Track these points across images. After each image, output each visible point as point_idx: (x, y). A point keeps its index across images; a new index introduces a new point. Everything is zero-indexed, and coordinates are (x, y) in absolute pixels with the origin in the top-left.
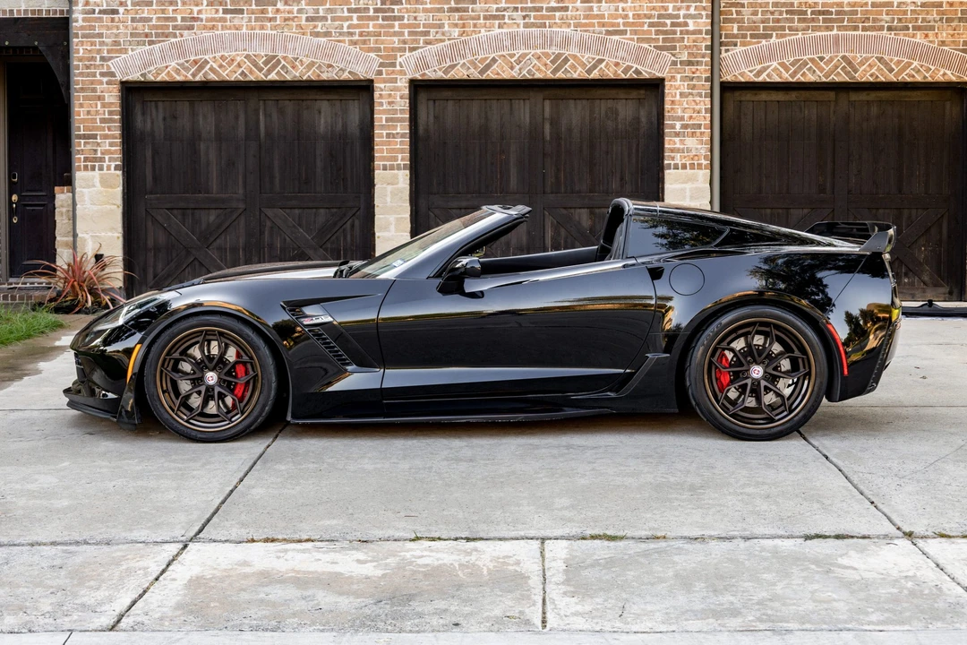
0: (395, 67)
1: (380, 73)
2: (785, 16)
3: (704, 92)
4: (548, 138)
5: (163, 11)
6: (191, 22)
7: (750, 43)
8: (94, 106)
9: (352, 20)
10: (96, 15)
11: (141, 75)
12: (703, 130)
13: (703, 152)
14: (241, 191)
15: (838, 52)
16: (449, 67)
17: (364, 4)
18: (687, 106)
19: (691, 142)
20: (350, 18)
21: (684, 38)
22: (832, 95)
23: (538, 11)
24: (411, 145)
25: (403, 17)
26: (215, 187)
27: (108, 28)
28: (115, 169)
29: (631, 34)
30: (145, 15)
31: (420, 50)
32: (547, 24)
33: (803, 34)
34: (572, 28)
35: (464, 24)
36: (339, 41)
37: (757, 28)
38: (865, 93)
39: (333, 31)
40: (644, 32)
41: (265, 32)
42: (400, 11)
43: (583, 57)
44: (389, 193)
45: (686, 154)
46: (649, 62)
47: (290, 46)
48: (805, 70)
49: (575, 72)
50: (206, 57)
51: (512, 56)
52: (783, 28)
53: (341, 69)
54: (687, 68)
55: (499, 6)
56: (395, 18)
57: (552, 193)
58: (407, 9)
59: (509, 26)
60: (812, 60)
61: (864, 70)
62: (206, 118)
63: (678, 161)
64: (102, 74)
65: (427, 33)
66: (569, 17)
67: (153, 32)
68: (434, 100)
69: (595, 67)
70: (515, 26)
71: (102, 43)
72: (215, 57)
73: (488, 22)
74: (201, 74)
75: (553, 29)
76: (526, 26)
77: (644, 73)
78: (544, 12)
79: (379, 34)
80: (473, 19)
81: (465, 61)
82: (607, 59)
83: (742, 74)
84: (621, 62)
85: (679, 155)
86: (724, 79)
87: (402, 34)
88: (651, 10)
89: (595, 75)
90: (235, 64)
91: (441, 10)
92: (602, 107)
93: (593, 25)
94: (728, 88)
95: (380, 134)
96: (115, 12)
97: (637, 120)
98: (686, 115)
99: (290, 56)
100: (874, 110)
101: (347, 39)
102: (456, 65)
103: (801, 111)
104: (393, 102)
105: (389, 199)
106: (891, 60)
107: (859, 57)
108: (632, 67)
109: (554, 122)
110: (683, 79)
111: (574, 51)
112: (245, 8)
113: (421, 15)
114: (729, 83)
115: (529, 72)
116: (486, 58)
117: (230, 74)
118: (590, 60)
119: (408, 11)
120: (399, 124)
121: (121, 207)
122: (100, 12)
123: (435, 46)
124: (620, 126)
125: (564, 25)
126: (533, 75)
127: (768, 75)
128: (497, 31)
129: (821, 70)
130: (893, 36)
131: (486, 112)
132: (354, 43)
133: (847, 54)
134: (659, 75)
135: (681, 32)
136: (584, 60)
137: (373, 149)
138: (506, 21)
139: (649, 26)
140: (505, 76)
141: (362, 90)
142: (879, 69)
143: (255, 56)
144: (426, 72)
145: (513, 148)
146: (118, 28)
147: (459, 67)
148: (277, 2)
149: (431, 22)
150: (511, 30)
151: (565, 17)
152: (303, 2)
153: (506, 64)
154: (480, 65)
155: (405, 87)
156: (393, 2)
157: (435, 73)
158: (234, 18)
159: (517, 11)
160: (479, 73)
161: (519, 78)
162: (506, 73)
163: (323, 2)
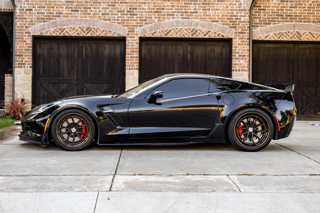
0: (134, 32)
1: (128, 34)
2: (276, 16)
3: (247, 43)
4: (189, 59)
5: (49, 10)
6: (59, 14)
7: (263, 26)
8: (22, 44)
9: (118, 15)
10: (24, 11)
11: (40, 33)
12: (246, 57)
13: (246, 65)
14: (75, 77)
15: (295, 30)
16: (154, 33)
17: (123, 9)
18: (240, 48)
19: (242, 62)
20: (118, 14)
21: (239, 24)
22: (292, 45)
23: (187, 13)
24: (139, 61)
25: (137, 14)
26: (66, 75)
27: (29, 16)
28: (29, 68)
29: (220, 22)
30: (42, 11)
31: (143, 26)
32: (190, 18)
33: (282, 23)
34: (199, 19)
35: (160, 17)
36: (114, 22)
37: (266, 21)
38: (304, 45)
39: (112, 19)
40: (225, 21)
41: (87, 18)
42: (136, 12)
43: (203, 30)
44: (131, 78)
45: (240, 66)
46: (227, 32)
47: (95, 24)
48: (283, 36)
49: (200, 35)
50: (65, 27)
51: (177, 29)
52: (275, 21)
53: (114, 33)
54: (240, 34)
55: (173, 11)
56: (134, 15)
59: (176, 18)
60: (286, 33)
61: (304, 37)
62: (63, 50)
63: (237, 68)
64: (26, 33)
65: (146, 20)
66: (198, 15)
67: (45, 18)
68: (148, 45)
69: (207, 34)
70: (178, 18)
71: (26, 21)
72: (68, 27)
73: (168, 16)
74: (62, 33)
75: (192, 20)
76: (182, 18)
77: (225, 36)
78: (189, 14)
79: (128, 20)
80: (163, 15)
81: (160, 31)
82: (211, 31)
83: (260, 37)
84: (217, 32)
85: (237, 66)
86: (254, 39)
87: (137, 20)
88: (228, 14)
89: (207, 36)
90: (75, 30)
91: (151, 12)
92: (209, 48)
93: (207, 18)
94: (255, 42)
95: (128, 57)
96: (31, 10)
97: (222, 53)
98: (240, 52)
99: (95, 28)
100: (308, 51)
101: (116, 22)
102: (156, 32)
103: (281, 51)
104: (133, 45)
105: (131, 80)
106: (314, 33)
107: (302, 32)
108: (221, 34)
109: (192, 54)
110: (239, 39)
111: (199, 28)
112: (79, 10)
113: (144, 14)
114: (255, 40)
115: (183, 35)
116: (167, 30)
117: (73, 34)
118: (206, 31)
119: (139, 12)
120: (135, 53)
121: (31, 82)
122: (26, 10)
123: (149, 25)
124: (215, 55)
125: (196, 18)
126: (185, 36)
127: (270, 38)
128: (172, 20)
129: (289, 36)
130: (314, 24)
131: (167, 50)
132: (119, 23)
133: (298, 31)
134: (231, 37)
135: (239, 22)
136: (203, 31)
137: (125, 62)
138: (175, 16)
139: (227, 19)
140: (174, 36)
141: (122, 40)
142: (310, 36)
143: (83, 27)
144: (145, 34)
145: (176, 63)
146: (32, 16)
147: (157, 33)
148: (91, 8)
149: (148, 16)
150: (177, 20)
151: (196, 15)
152: (101, 8)
153: (175, 32)
154: (165, 32)
155: (138, 40)
156: (134, 9)
157: (148, 35)
158: (75, 13)
159: (179, 13)
160: (165, 35)
161: (179, 37)
162: (174, 35)
163: (108, 8)
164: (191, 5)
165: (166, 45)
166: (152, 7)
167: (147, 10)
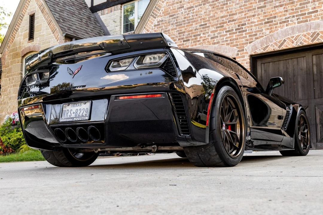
0: (244, 51)
1: (238, 54)
4: (316, 73)
9: (227, 35)
16: (266, 47)
17: (232, 28)
23: (304, 15)
25: (247, 30)
31: (253, 42)
32: (308, 20)
34: (320, 19)
35: (271, 28)
36: (222, 45)
39: (220, 41)
41: (196, 46)
42: (245, 28)
51: (293, 37)
55: (286, 17)
56: (243, 31)
57: (319, 98)
58: (248, 26)
59: (291, 24)
66: (318, 15)
68: (264, 64)
70: (294, 24)
73: (281, 24)
75: (311, 22)
76: (298, 23)
78: (307, 15)
79: (237, 39)
80: (275, 25)
81: (272, 43)
87: (246, 37)
91: (262, 24)
101: (225, 43)
102: (268, 46)
109: (318, 65)
111: (322, 30)
112: (190, 39)
113: (254, 28)
116: (281, 40)
119: (248, 27)
123: (259, 39)
125: (316, 19)
126: (303, 44)
131: (286, 65)
132: (228, 44)
140: (290, 47)
144: (256, 51)
145: (299, 79)
147: (270, 46)
148: (200, 34)
149: (258, 29)
150: (292, 26)
151: (316, 15)
152: (210, 32)
153: (290, 41)
154: (279, 44)
155: (248, 59)
156: (243, 25)
157: (260, 51)
158: (186, 43)
159: (294, 17)
160: (278, 47)
161: (296, 47)
162: (290, 45)
163: (216, 31)
164: (308, 5)
165: (286, 60)
166: (263, 18)
167: (257, 23)
